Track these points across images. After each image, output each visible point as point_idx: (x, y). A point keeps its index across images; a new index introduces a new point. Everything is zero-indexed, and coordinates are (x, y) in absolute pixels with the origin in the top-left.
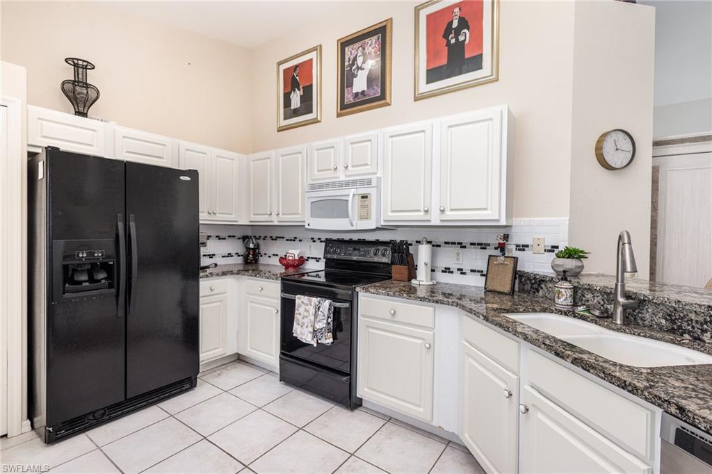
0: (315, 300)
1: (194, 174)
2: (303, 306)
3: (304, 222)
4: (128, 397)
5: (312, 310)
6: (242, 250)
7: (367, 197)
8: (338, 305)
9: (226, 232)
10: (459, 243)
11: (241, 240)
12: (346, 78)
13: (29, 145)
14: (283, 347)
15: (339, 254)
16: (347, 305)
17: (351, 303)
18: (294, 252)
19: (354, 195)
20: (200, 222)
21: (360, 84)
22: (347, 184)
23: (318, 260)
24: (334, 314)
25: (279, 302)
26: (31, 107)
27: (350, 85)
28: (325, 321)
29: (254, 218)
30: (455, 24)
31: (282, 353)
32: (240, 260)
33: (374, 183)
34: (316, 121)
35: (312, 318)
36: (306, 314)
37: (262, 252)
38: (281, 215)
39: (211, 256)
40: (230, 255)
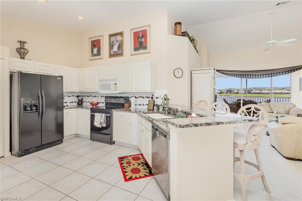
0: (100, 114)
1: (61, 77)
2: (97, 116)
3: (98, 91)
4: (42, 144)
5: (100, 117)
6: (77, 101)
7: (116, 84)
8: (107, 115)
9: (71, 94)
10: (143, 97)
11: (76, 97)
12: (111, 46)
13: (10, 70)
14: (91, 130)
15: (109, 101)
16: (110, 115)
17: (111, 114)
18: (95, 100)
19: (113, 83)
20: (64, 91)
21: (115, 49)
22: (111, 80)
23: (103, 103)
24: (106, 118)
25: (90, 116)
26: (11, 58)
27: (112, 48)
28: (103, 120)
29: (81, 89)
30: (141, 36)
31: (91, 131)
32: (76, 104)
33: (118, 80)
34: (101, 59)
35: (100, 119)
36: (98, 118)
37: (84, 101)
38: (90, 89)
39: (66, 103)
40: (72, 102)
